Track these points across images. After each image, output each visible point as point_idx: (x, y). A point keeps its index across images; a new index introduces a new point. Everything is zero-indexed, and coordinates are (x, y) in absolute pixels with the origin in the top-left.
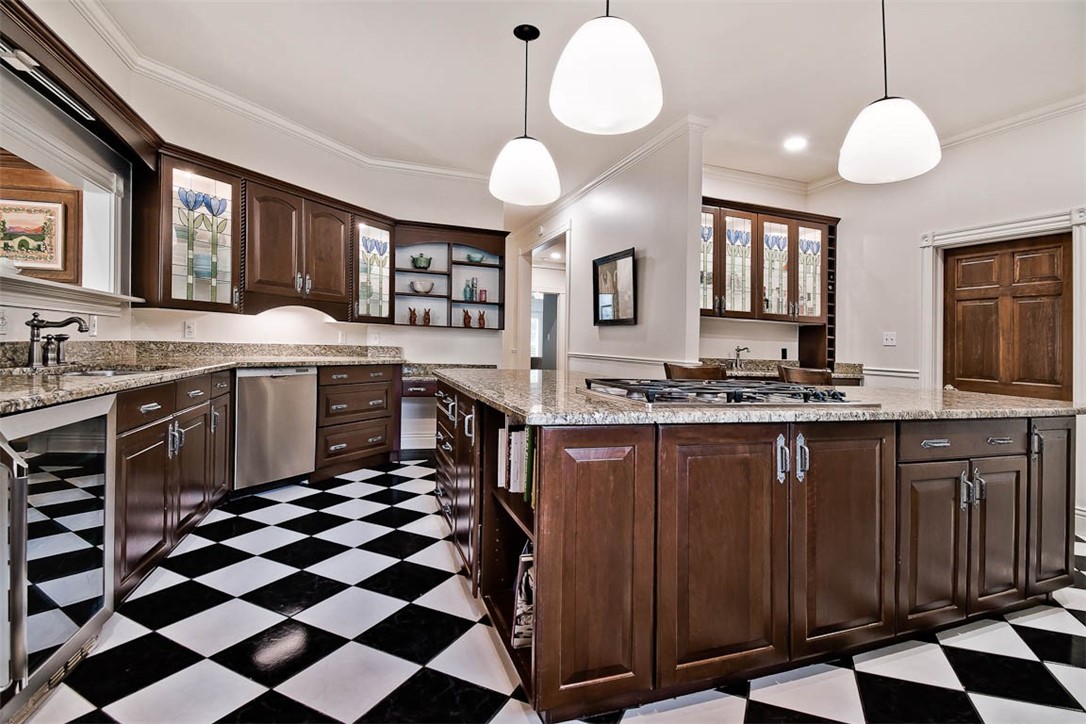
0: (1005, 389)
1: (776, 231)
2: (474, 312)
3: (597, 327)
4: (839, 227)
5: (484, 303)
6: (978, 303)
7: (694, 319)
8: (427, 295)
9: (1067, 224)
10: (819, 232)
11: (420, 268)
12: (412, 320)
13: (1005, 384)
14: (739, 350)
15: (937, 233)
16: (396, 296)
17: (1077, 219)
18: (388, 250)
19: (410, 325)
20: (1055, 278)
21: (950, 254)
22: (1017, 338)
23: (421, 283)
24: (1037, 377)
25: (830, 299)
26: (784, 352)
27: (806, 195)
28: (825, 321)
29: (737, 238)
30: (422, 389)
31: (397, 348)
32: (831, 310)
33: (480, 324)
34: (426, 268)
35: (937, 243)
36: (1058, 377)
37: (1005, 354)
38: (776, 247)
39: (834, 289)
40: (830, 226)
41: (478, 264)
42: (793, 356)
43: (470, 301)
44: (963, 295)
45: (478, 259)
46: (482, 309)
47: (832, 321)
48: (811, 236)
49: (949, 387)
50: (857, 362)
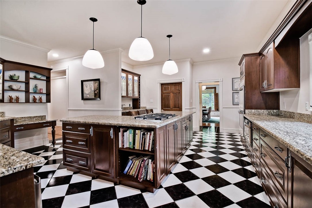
0: (172, 110)
1: (130, 76)
2: (37, 96)
3: (83, 101)
4: (140, 77)
5: (42, 93)
6: (167, 94)
7: (120, 98)
8: (17, 90)
9: (181, 81)
10: (137, 77)
11: (15, 80)
12: (11, 100)
13: (172, 109)
14: (122, 105)
15: (160, 80)
16: (5, 91)
17: (183, 80)
18: (2, 72)
19: (10, 102)
20: (179, 90)
21: (162, 85)
22: (173, 101)
23: (15, 86)
24: (176, 107)
25: (139, 92)
26: (130, 105)
27: (133, 68)
28: (139, 98)
29: (123, 78)
30: (22, 128)
31: (3, 112)
32: (140, 95)
33: (40, 101)
34: (17, 80)
35: (160, 82)
36: (180, 107)
37: (171, 103)
38: (130, 81)
39: (140, 90)
40: (139, 76)
41: (39, 79)
42: (131, 106)
43: (35, 93)
44: (164, 93)
45: (40, 78)
46: (41, 96)
47: (140, 97)
48: (136, 78)
49: (162, 110)
50: (145, 106)
